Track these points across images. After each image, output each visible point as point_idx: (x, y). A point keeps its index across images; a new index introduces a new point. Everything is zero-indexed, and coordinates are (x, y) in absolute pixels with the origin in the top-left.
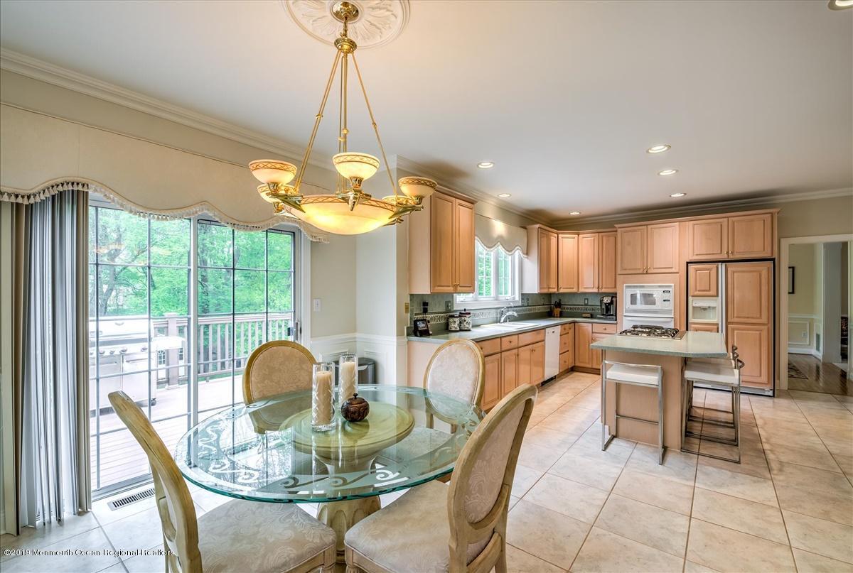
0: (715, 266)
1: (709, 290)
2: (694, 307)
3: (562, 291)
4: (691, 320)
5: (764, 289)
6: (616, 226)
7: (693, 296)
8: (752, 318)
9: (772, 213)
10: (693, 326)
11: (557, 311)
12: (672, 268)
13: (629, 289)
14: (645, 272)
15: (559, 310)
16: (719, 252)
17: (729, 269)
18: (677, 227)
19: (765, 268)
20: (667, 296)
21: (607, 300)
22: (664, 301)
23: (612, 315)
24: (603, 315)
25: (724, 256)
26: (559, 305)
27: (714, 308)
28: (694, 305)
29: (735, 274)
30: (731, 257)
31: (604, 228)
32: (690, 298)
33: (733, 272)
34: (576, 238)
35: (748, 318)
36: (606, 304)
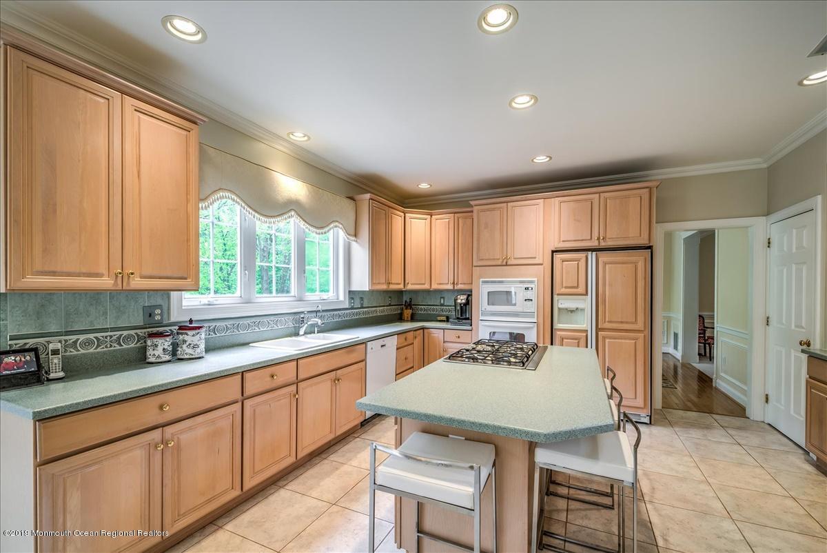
0: (584, 255)
1: (577, 287)
2: (559, 309)
3: (410, 287)
4: (557, 326)
5: (641, 284)
6: (472, 203)
7: (558, 295)
8: (627, 323)
9: (650, 188)
10: (558, 333)
11: (408, 313)
12: (535, 258)
13: (486, 286)
14: (504, 263)
15: (409, 312)
16: (590, 238)
17: (600, 259)
18: (542, 205)
19: (640, 258)
20: (529, 294)
21: (462, 299)
22: (526, 300)
23: (468, 319)
24: (458, 318)
25: (594, 244)
26: (409, 305)
27: (583, 310)
28: (560, 306)
29: (607, 266)
30: (603, 244)
31: (460, 208)
32: (555, 297)
33: (605, 264)
34: (429, 220)
35: (622, 322)
36: (460, 304)
